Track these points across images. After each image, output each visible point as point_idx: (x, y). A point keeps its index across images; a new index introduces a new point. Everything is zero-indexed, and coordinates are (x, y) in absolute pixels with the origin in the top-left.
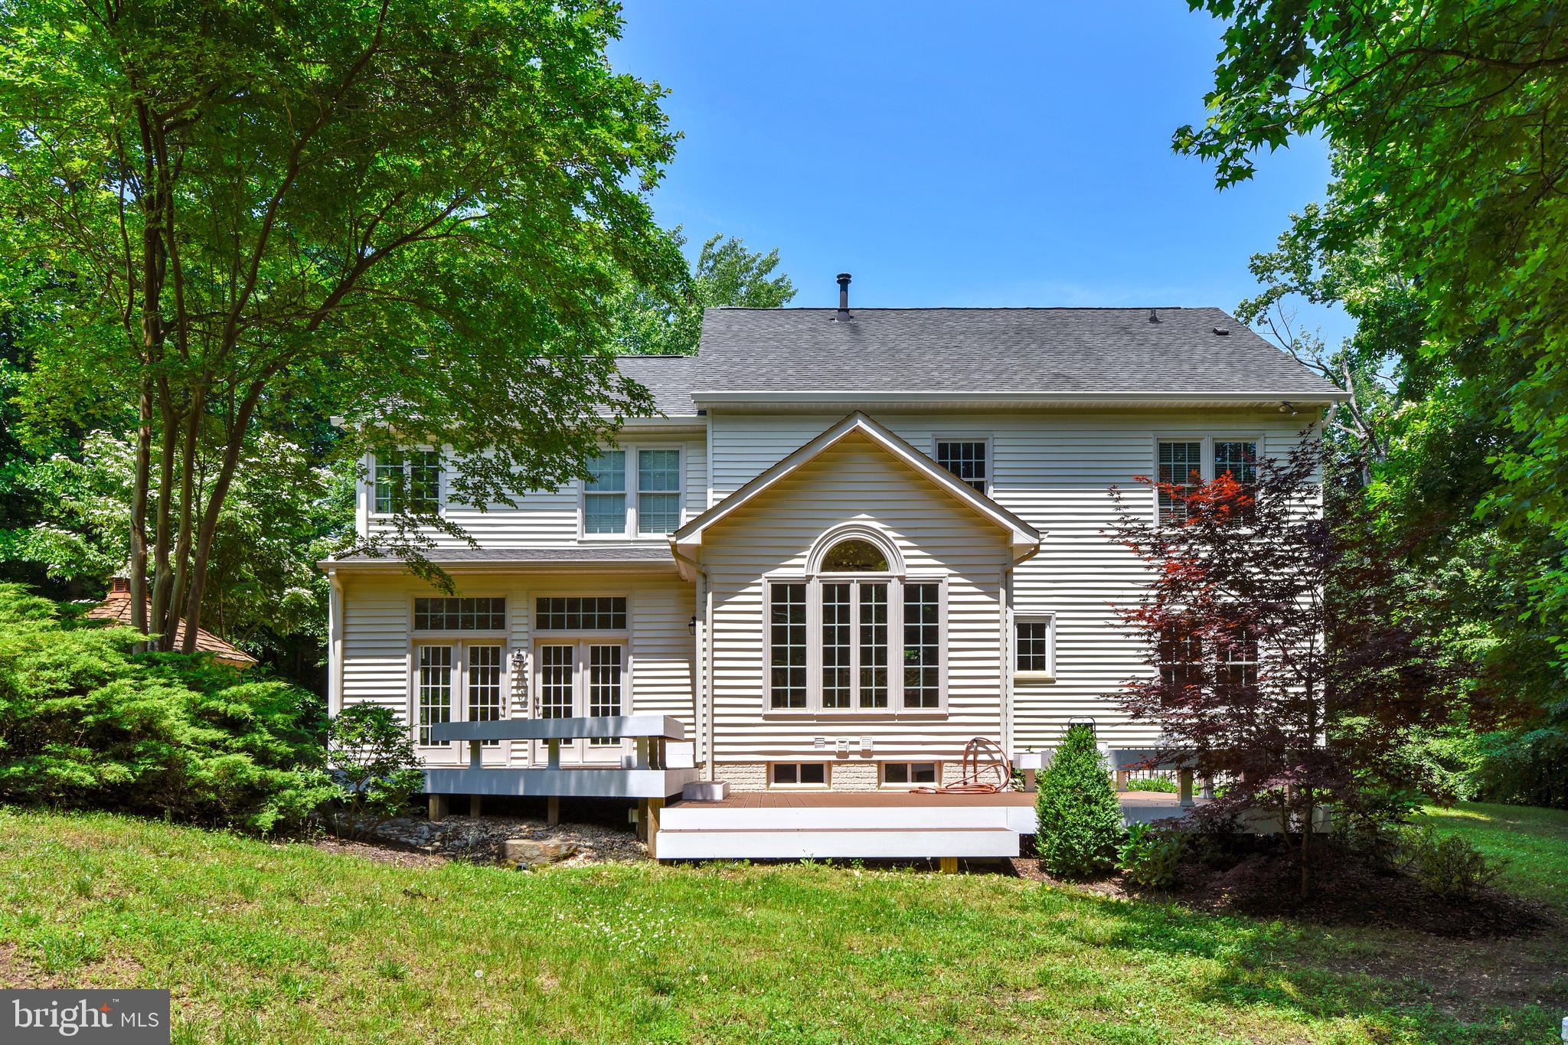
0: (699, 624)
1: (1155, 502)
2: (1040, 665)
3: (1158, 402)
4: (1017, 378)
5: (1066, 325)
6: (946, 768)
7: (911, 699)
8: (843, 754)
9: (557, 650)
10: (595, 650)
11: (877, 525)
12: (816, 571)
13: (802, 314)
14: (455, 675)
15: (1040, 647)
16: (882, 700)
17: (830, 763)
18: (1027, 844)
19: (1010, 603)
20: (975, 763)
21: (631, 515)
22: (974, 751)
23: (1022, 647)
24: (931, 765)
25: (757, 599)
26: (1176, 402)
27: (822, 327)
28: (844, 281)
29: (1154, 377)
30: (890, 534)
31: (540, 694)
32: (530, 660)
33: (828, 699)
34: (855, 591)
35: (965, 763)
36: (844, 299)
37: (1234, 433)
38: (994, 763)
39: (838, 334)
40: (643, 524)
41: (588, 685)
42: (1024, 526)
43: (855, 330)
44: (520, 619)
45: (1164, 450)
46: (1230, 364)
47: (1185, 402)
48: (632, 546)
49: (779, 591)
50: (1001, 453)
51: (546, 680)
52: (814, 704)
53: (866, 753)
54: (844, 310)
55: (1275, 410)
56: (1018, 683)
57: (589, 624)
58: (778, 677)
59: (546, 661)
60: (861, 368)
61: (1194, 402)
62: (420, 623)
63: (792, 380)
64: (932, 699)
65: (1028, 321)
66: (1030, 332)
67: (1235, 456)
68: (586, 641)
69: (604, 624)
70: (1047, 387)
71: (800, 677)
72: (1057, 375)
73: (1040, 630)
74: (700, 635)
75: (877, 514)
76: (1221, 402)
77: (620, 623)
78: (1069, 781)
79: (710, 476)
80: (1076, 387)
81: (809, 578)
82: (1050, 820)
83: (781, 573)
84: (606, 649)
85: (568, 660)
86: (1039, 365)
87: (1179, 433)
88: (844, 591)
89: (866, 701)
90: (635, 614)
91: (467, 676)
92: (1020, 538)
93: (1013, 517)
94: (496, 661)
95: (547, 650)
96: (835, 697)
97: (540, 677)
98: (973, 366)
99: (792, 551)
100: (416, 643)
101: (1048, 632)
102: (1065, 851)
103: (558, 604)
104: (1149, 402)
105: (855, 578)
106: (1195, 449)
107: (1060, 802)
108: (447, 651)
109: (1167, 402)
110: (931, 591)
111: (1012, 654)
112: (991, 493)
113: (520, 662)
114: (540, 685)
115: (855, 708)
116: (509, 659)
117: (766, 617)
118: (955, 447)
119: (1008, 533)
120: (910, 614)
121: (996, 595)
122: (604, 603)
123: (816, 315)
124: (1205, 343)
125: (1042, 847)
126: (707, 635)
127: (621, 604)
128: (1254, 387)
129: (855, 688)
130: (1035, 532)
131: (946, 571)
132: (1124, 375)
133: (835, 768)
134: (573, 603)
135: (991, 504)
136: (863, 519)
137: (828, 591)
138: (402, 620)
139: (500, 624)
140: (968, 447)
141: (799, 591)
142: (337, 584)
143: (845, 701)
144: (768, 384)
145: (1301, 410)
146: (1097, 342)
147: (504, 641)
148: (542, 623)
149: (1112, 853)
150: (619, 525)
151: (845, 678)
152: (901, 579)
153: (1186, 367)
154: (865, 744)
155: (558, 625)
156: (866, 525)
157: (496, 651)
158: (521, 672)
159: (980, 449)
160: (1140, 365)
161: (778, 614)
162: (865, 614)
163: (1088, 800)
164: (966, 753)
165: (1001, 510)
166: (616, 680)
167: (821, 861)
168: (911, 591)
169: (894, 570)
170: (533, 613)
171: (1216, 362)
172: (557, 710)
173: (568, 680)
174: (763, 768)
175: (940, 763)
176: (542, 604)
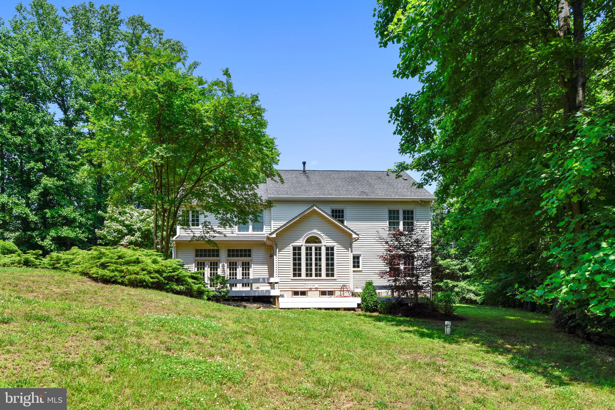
0: (275, 256)
1: (388, 225)
2: (358, 267)
3: (388, 200)
4: (352, 193)
5: (364, 176)
6: (336, 292)
7: (327, 275)
8: (311, 289)
9: (233, 262)
10: (243, 263)
11: (319, 233)
12: (304, 244)
13: (293, 172)
14: (206, 269)
15: (358, 262)
16: (320, 275)
17: (307, 291)
18: (359, 305)
19: (352, 251)
20: (343, 291)
21: (251, 227)
22: (343, 288)
23: (354, 262)
24: (332, 291)
25: (289, 250)
26: (393, 200)
27: (299, 176)
28: (304, 163)
29: (387, 193)
30: (322, 235)
31: (228, 274)
32: (226, 265)
33: (307, 275)
34: (313, 249)
35: (341, 291)
36: (304, 168)
37: (408, 208)
38: (348, 291)
39: (303, 178)
40: (254, 229)
41: (241, 272)
42: (355, 233)
43: (308, 177)
44: (223, 254)
45: (390, 212)
46: (407, 189)
47: (395, 200)
48: (251, 235)
49: (294, 248)
50: (348, 213)
51: (230, 270)
52: (303, 276)
53: (316, 288)
54: (304, 171)
55: (418, 202)
56: (354, 271)
57: (241, 256)
58: (294, 270)
59: (230, 265)
60: (311, 189)
61: (397, 200)
62: (197, 256)
63: (293, 192)
64: (333, 275)
65: (354, 175)
66: (355, 178)
67: (408, 214)
68: (241, 260)
69: (245, 256)
70: (360, 196)
71: (300, 270)
72: (362, 192)
73: (358, 258)
74: (275, 259)
75: (319, 230)
76: (404, 200)
77: (250, 256)
78: (368, 291)
79: (272, 217)
80: (367, 195)
81: (302, 245)
82: (364, 300)
83: (295, 244)
84: (246, 262)
85: (236, 265)
86: (358, 189)
87: (394, 207)
88: (311, 248)
89: (316, 275)
90: (253, 253)
91: (209, 269)
92: (354, 236)
93: (352, 231)
94: (217, 265)
95: (230, 263)
96: (309, 274)
97: (228, 269)
98: (340, 189)
99: (297, 239)
100: (195, 260)
101: (360, 258)
102: (367, 306)
103: (233, 250)
104: (386, 200)
105: (313, 246)
106: (398, 212)
107: (366, 296)
108: (204, 263)
109: (391, 200)
110: (332, 249)
111: (352, 264)
112: (346, 223)
113: (223, 266)
114: (228, 272)
115: (314, 277)
116: (221, 265)
117: (292, 255)
118: (336, 211)
119: (351, 235)
120: (327, 254)
121: (348, 250)
122: (245, 251)
123: (297, 172)
124: (401, 183)
125: (362, 306)
126: (277, 259)
127: (250, 251)
128: (413, 196)
129: (314, 272)
130: (358, 235)
131: (336, 244)
132: (380, 192)
133: (309, 292)
134: (237, 251)
135: (346, 227)
136: (315, 231)
137: (307, 248)
138: (192, 254)
139: (218, 256)
140: (339, 211)
141: (299, 248)
142: (175, 245)
143: (311, 275)
144: (287, 194)
145: (425, 202)
146: (373, 182)
147: (219, 260)
148: (229, 256)
149: (377, 306)
150: (247, 230)
151: (311, 270)
152: (325, 246)
153: (396, 190)
154: (316, 286)
155: (233, 256)
156: (316, 232)
157: (217, 263)
158: (223, 268)
159: (343, 211)
160: (384, 189)
161: (294, 254)
162: (316, 254)
163: (372, 295)
164: (341, 288)
165: (349, 229)
166: (249, 270)
167: (315, 308)
168: (327, 249)
169: (323, 243)
170: (227, 253)
171: (403, 189)
172: (233, 278)
173: (236, 270)
174: (291, 292)
175: (335, 291)
176: (229, 251)
